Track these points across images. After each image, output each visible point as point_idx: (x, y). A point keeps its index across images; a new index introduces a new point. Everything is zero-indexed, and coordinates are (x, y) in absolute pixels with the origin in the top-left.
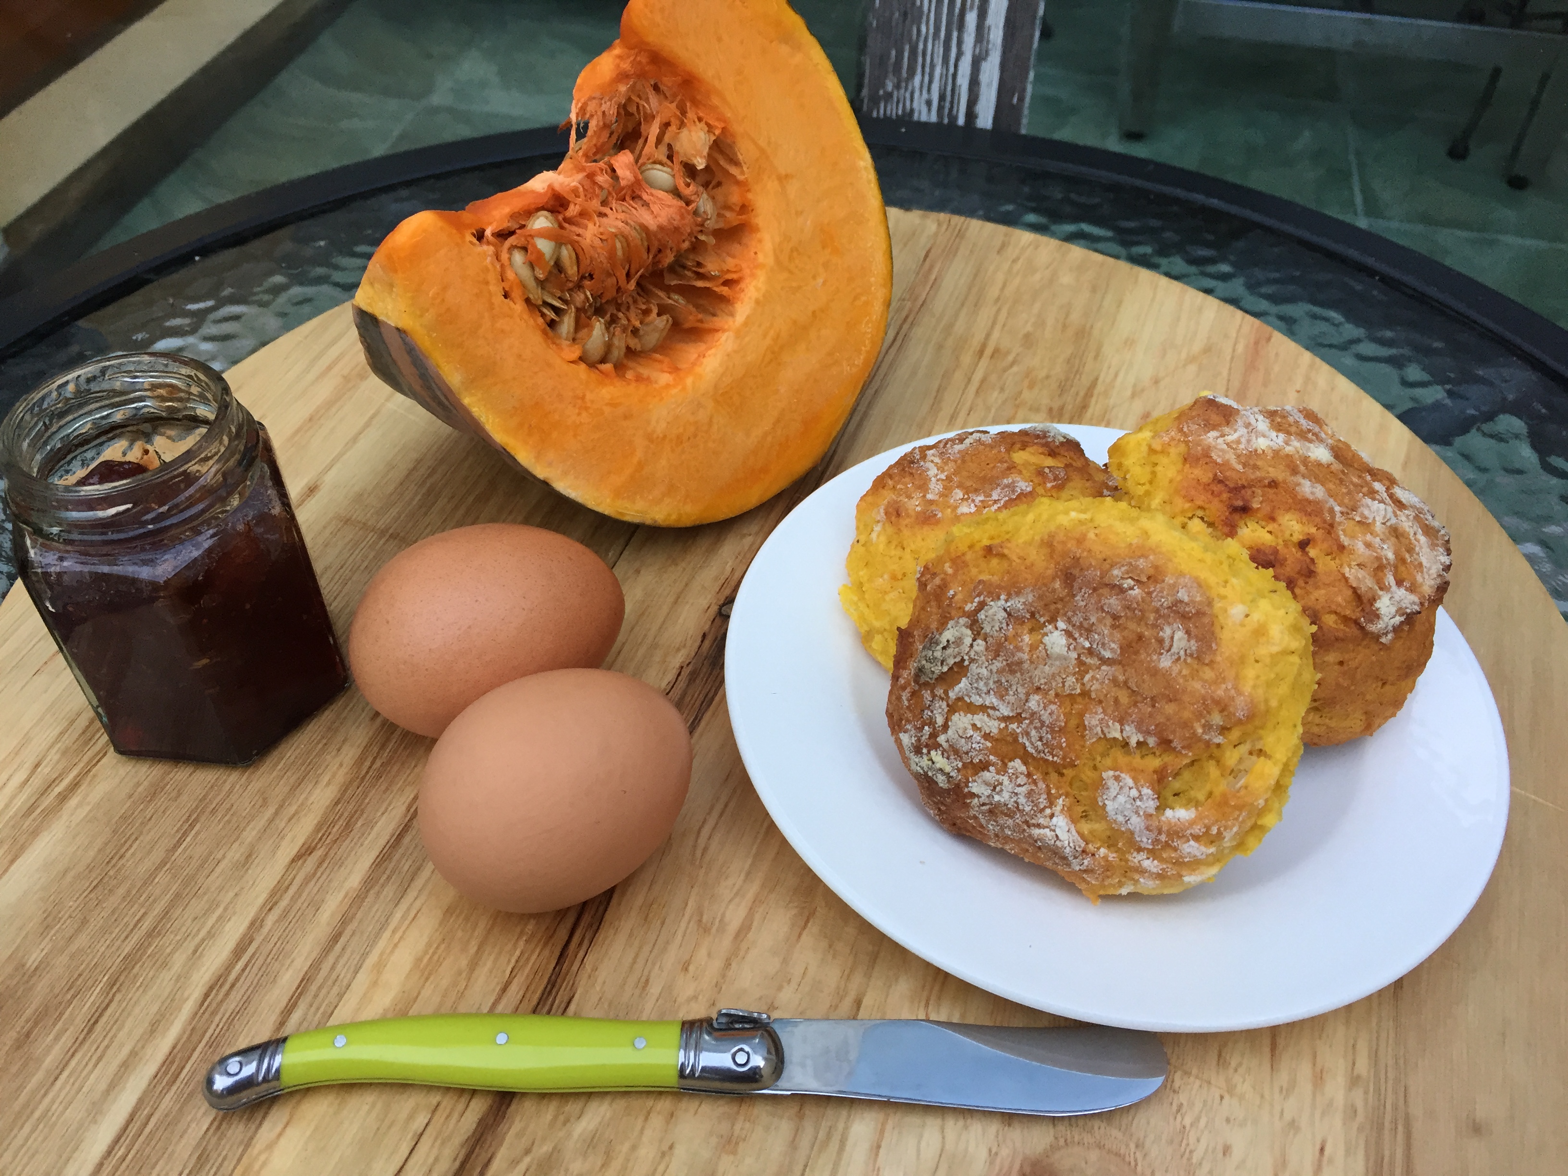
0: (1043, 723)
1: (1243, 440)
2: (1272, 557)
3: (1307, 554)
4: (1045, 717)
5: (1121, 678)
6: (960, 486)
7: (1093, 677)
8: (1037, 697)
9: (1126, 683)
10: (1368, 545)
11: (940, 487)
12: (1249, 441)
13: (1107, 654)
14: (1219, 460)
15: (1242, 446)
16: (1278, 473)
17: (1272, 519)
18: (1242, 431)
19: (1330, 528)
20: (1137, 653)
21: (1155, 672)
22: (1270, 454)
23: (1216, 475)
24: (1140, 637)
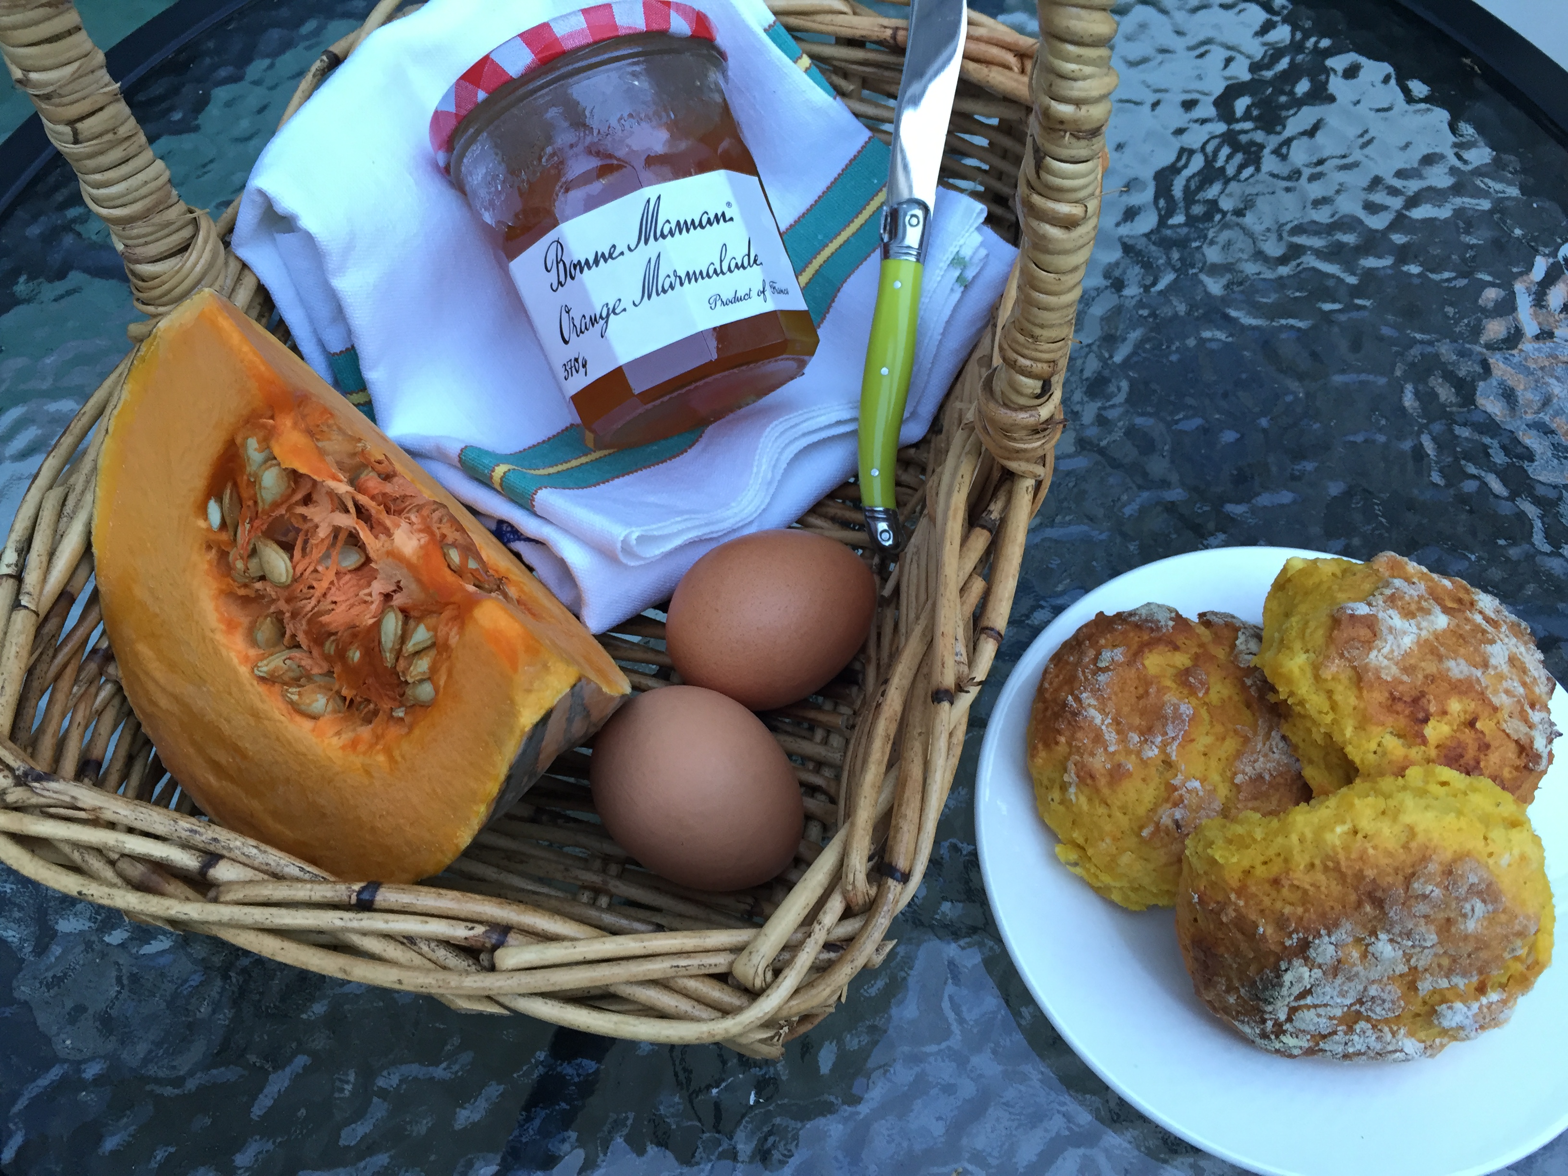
0: (1384, 1001)
1: (1395, 648)
2: (1460, 750)
3: (1476, 730)
4: (1385, 996)
5: (1441, 952)
6: (1132, 728)
7: (1417, 960)
8: (1375, 986)
9: (1445, 953)
10: (1507, 692)
11: (1114, 734)
12: (1399, 646)
13: (1429, 944)
14: (1389, 679)
15: (1396, 654)
16: (1431, 667)
17: (1445, 713)
18: (1390, 638)
19: (1482, 697)
20: (1448, 931)
21: (1466, 938)
22: (1415, 648)
23: (1391, 694)
24: (1448, 920)
